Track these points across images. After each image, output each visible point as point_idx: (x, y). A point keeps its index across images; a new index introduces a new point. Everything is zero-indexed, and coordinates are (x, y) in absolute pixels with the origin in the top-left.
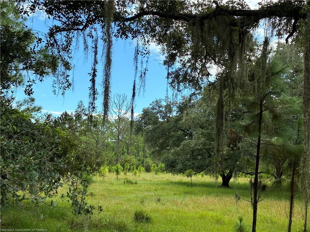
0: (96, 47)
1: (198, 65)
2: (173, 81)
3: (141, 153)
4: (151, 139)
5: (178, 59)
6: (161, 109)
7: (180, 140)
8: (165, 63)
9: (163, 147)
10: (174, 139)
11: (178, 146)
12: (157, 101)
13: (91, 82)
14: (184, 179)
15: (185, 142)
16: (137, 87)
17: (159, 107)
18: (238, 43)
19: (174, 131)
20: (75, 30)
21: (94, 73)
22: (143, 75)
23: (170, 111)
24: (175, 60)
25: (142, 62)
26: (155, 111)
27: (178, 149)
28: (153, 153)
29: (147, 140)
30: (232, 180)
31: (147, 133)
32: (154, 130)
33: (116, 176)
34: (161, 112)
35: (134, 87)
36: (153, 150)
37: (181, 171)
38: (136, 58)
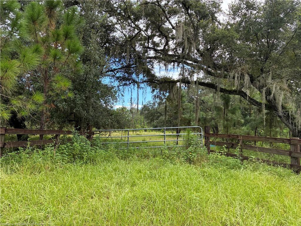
0: (132, 91)
1: (162, 93)
2: (154, 98)
3: (142, 124)
4: (147, 117)
5: (155, 90)
6: (151, 104)
7: (159, 117)
8: (152, 92)
9: (152, 120)
10: (156, 117)
11: (158, 120)
12: (149, 101)
15: (160, 118)
16: (143, 102)
17: (150, 104)
19: (156, 114)
20: (125, 86)
23: (155, 105)
24: (154, 91)
26: (148, 105)
27: (158, 121)
28: (148, 123)
29: (145, 118)
31: (145, 115)
32: (148, 113)
33: (133, 133)
34: (151, 106)
36: (147, 122)
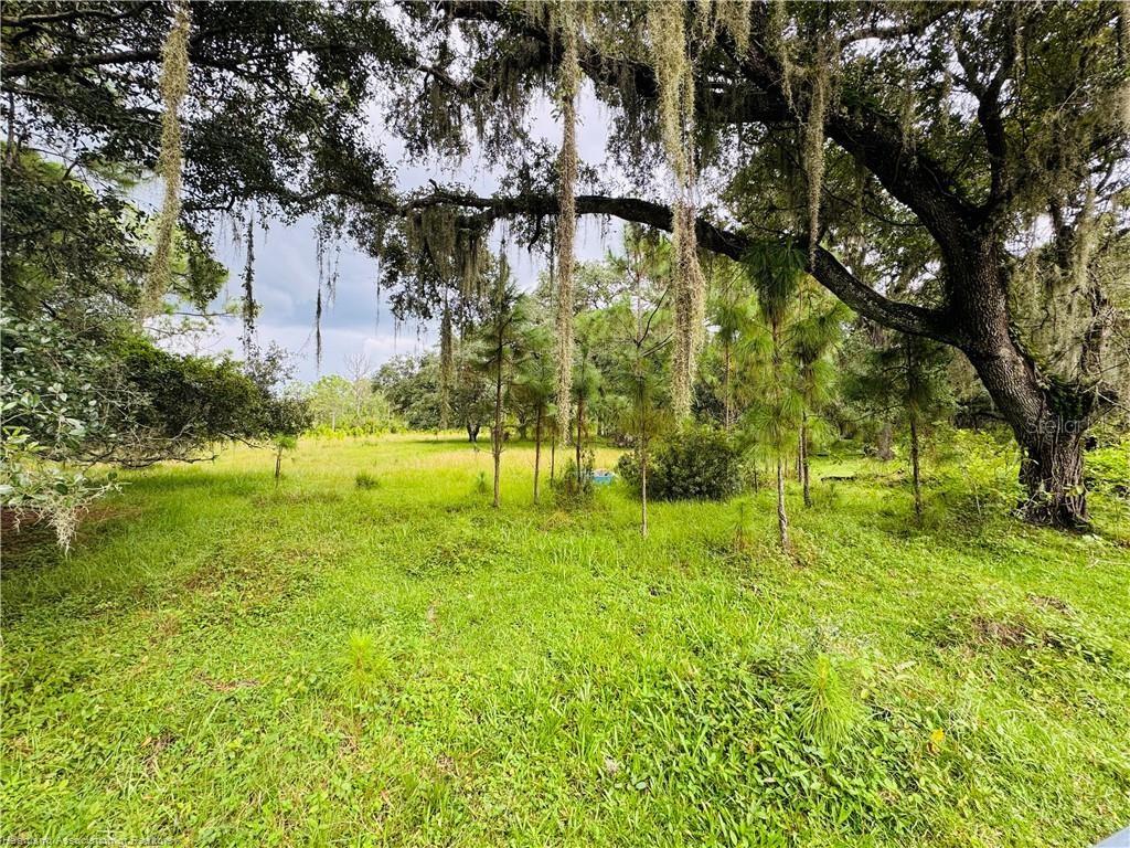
13: (244, 289)
14: (431, 437)
18: (468, 249)
20: (217, 209)
21: (249, 275)
22: (332, 282)
25: (329, 264)
28: (395, 411)
29: (387, 399)
30: (479, 435)
35: (319, 299)
36: (394, 408)
37: (425, 428)
38: (319, 258)
